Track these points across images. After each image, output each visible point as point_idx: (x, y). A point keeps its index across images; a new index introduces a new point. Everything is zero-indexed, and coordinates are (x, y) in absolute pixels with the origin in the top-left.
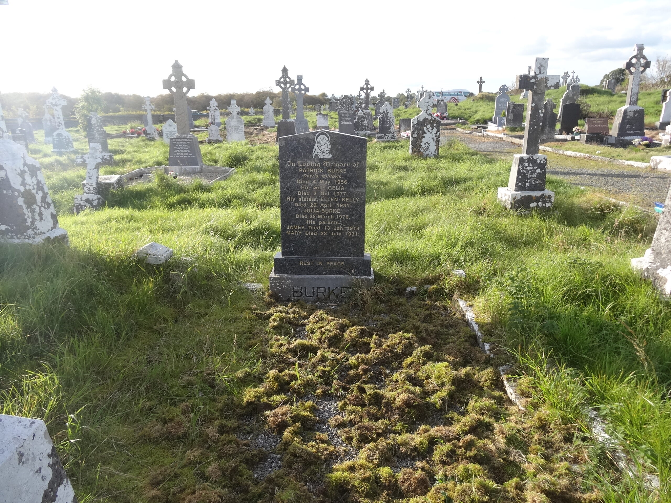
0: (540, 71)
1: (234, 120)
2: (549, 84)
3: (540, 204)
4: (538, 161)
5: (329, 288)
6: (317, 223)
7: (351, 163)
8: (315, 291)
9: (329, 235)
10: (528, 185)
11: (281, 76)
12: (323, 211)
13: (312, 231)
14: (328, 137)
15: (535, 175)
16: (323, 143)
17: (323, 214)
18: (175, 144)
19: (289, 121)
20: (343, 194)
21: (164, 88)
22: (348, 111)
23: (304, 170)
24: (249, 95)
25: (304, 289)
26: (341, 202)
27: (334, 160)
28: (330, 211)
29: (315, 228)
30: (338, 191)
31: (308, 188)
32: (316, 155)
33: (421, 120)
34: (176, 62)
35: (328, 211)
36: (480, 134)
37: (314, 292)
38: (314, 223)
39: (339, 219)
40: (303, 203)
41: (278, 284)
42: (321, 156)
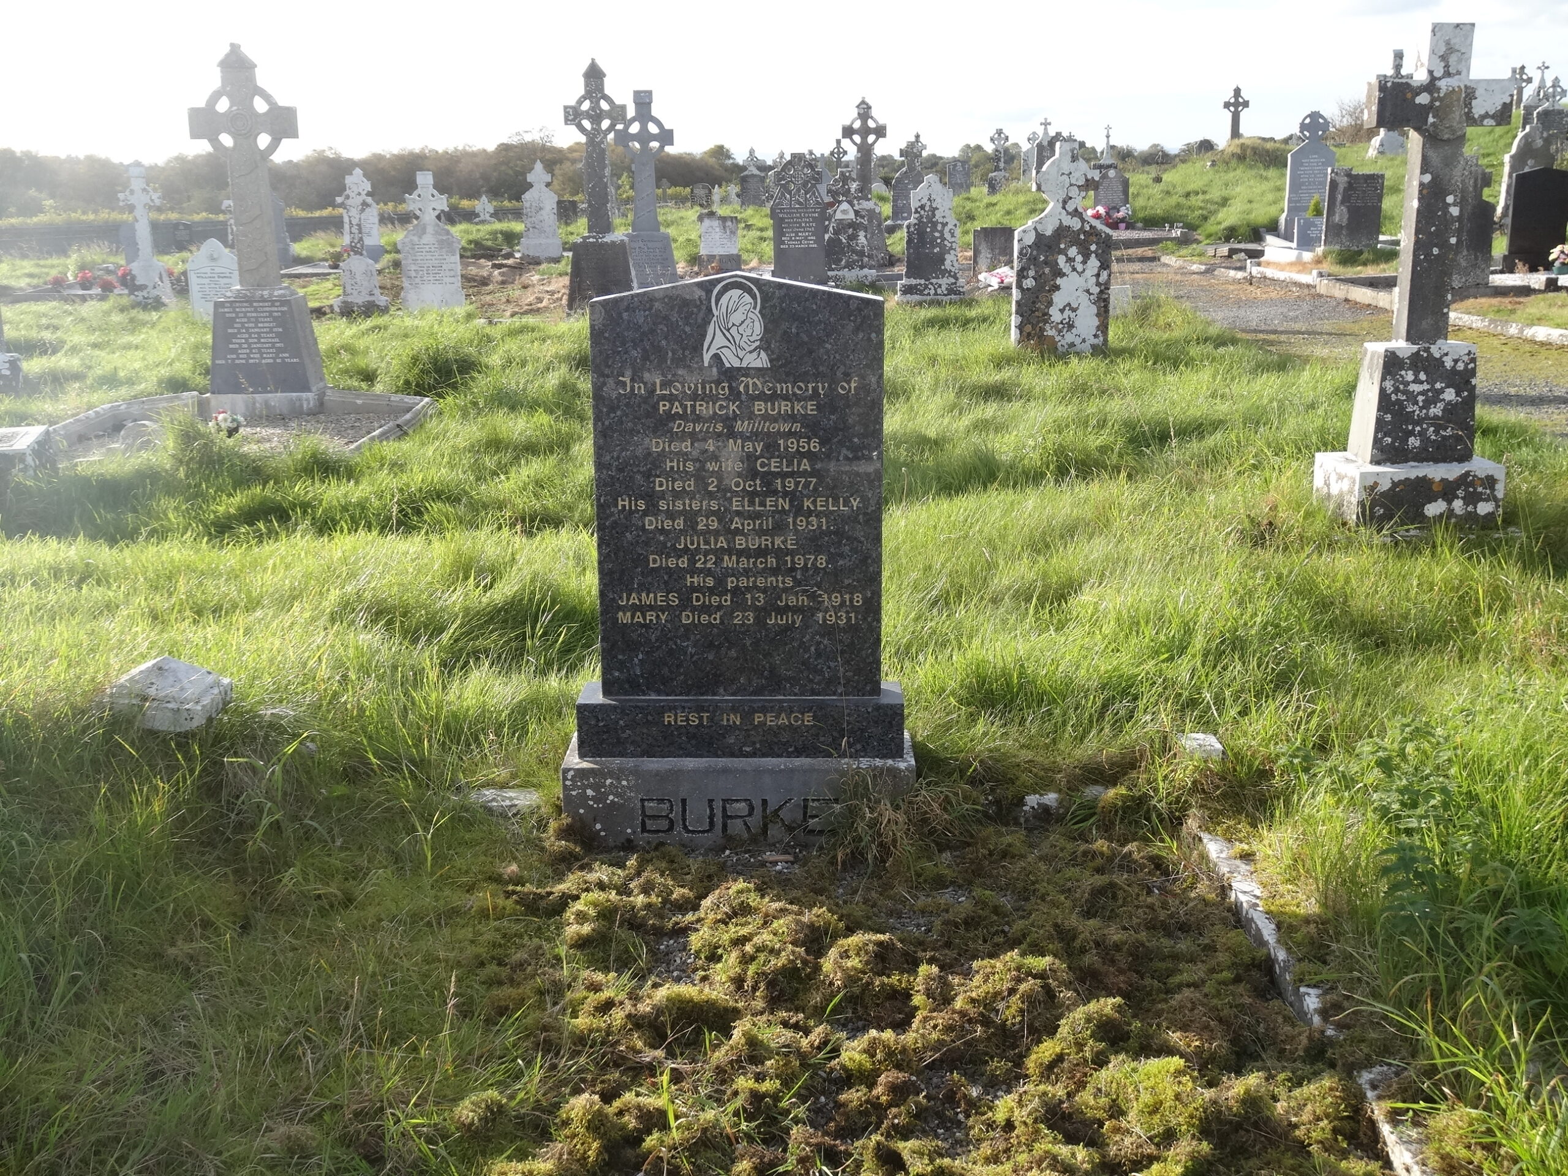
0: (1447, 66)
1: (429, 238)
2: (1478, 109)
3: (1458, 505)
4: (1448, 363)
5: (765, 802)
6: (721, 582)
7: (833, 382)
8: (718, 812)
9: (760, 621)
10: (1414, 442)
11: (582, 92)
12: (740, 542)
13: (706, 609)
14: (754, 297)
15: (1436, 410)
16: (736, 318)
17: (740, 553)
18: (233, 320)
19: (608, 238)
20: (807, 485)
21: (195, 135)
22: (804, 206)
23: (677, 409)
24: (474, 155)
25: (677, 808)
26: (798, 511)
27: (775, 372)
28: (765, 541)
29: (715, 600)
30: (792, 474)
31: (690, 467)
32: (717, 357)
33: (1049, 233)
34: (235, 48)
35: (754, 543)
36: (1240, 275)
37: (712, 817)
38: (710, 581)
39: (793, 569)
40: (671, 515)
41: (590, 792)
42: (731, 360)
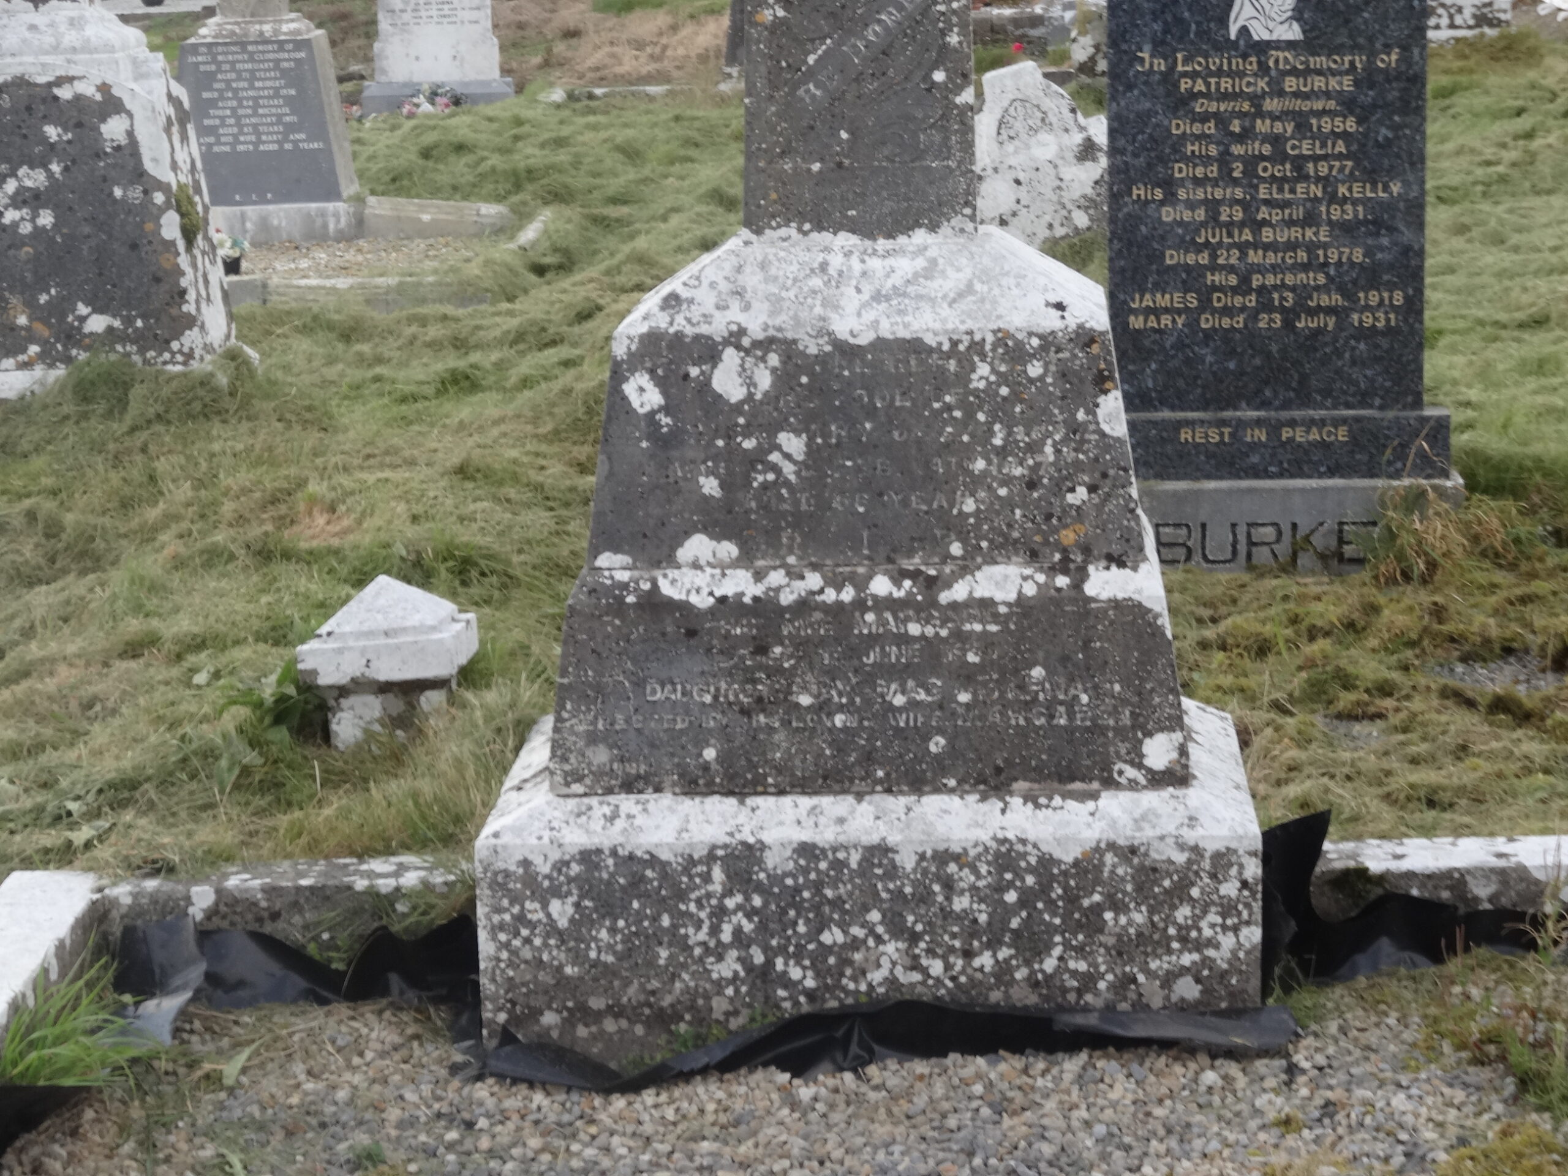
5: (1294, 526)
6: (1245, 280)
7: (1372, 54)
8: (1242, 539)
9: (1288, 324)
12: (1267, 235)
13: (1228, 311)
17: (1266, 247)
20: (1342, 169)
23: (1200, 86)
25: (1196, 534)
26: (1333, 198)
27: (1308, 45)
28: (1294, 234)
29: (1238, 301)
30: (1325, 157)
31: (1213, 150)
35: (1283, 236)
37: (1234, 545)
38: (1233, 280)
39: (1326, 264)
40: (1191, 205)
42: (1260, 33)
